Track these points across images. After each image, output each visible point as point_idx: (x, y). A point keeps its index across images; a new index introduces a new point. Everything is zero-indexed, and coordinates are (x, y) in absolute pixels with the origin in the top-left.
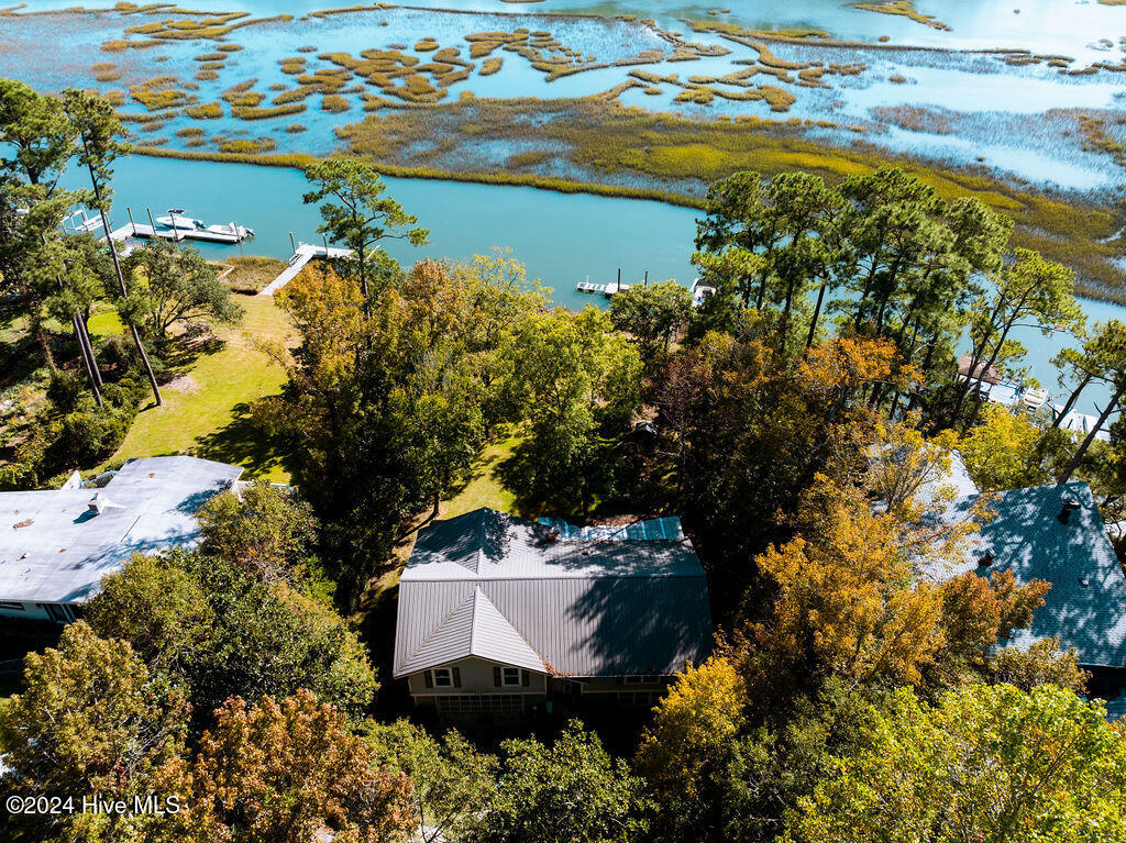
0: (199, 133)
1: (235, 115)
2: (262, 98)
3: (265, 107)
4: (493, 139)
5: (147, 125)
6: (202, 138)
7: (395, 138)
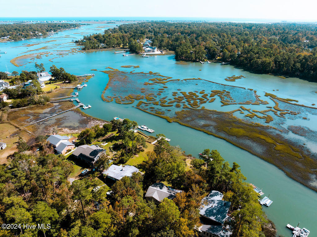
0: (153, 108)
1: (160, 105)
2: (167, 101)
3: (166, 104)
4: (202, 119)
5: (146, 105)
6: (154, 110)
7: (185, 116)
